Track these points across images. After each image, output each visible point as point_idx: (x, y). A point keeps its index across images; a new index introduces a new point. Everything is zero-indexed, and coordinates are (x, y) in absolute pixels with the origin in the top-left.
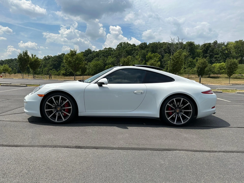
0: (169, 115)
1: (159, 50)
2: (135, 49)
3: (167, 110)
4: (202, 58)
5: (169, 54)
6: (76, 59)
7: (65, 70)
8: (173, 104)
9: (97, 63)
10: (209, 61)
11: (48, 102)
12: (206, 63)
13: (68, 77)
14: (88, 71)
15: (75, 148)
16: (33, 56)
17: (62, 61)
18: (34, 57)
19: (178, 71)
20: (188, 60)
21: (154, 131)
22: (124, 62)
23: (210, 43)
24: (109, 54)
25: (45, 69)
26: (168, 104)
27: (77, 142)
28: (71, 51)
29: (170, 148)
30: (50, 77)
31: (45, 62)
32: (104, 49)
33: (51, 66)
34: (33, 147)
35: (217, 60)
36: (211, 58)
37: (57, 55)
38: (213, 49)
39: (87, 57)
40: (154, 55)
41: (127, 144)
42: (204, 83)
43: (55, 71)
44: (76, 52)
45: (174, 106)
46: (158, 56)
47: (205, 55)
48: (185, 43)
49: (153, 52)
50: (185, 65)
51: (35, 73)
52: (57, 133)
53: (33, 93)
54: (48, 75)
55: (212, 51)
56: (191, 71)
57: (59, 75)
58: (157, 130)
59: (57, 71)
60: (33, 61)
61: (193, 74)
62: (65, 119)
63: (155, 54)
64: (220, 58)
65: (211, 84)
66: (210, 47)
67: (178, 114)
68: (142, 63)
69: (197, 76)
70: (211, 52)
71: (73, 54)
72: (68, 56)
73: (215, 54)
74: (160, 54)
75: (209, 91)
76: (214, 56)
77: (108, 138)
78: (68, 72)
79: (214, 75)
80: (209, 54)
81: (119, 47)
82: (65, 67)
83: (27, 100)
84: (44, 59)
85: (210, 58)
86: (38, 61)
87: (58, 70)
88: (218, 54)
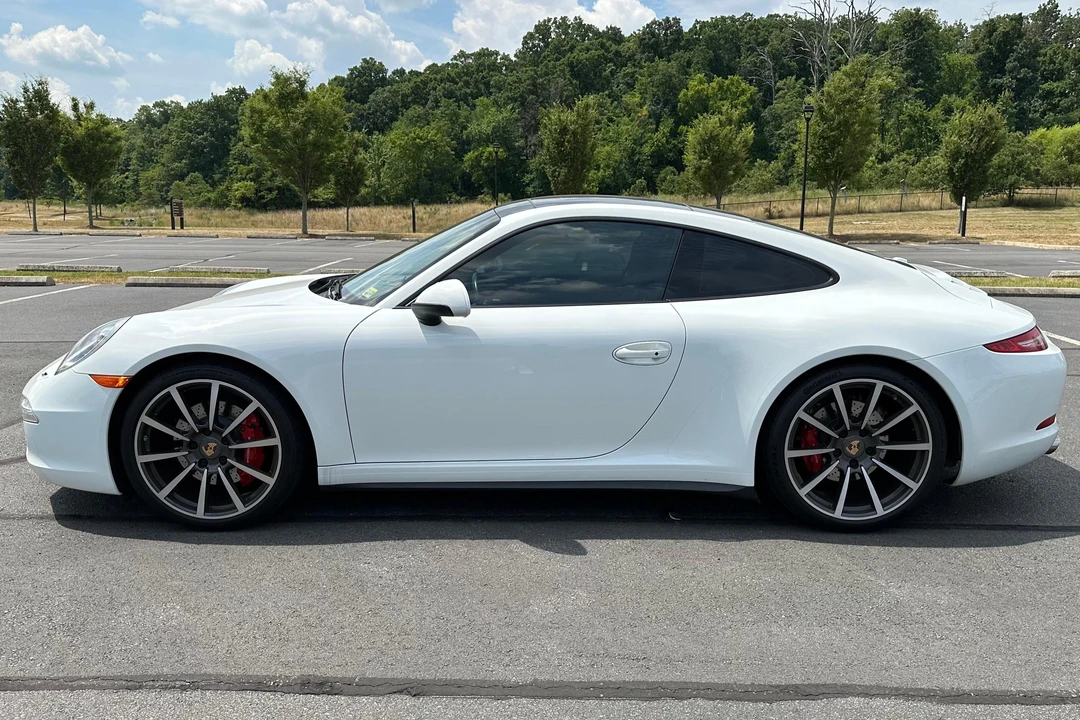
0: (806, 469)
1: (746, 61)
2: (617, 54)
3: (795, 446)
4: (977, 100)
5: (801, 81)
6: (305, 124)
7: (251, 175)
8: (830, 411)
9: (421, 139)
10: (1011, 115)
11: (150, 415)
12: (997, 129)
13: (270, 216)
14: (371, 180)
15: (297, 688)
16: (82, 109)
17: (235, 130)
18: (88, 112)
19: (847, 176)
20: (901, 112)
21: (728, 569)
22: (564, 130)
23: (1019, 18)
24: (482, 86)
25: (151, 173)
26: (801, 414)
27: (310, 654)
28: (277, 77)
29: (814, 680)
30: (177, 219)
31: (145, 140)
32: (455, 58)
33: (178, 158)
34: (73, 689)
35: (1054, 108)
36: (1024, 99)
37: (207, 98)
38: (1035, 52)
39: (367, 106)
40: (721, 88)
41: (584, 661)
42: (983, 236)
43: (202, 185)
44: (302, 84)
45: (833, 419)
46: (743, 92)
47: (992, 81)
48: (883, 18)
49: (717, 67)
50: (883, 140)
51: (98, 198)
52: (201, 594)
53: (68, 363)
54: (168, 208)
55: (1029, 59)
56: (914, 170)
57: (221, 204)
58: (741, 560)
59: (214, 185)
60: (83, 137)
61: (927, 186)
62: (245, 503)
63: (727, 82)
64: (1073, 97)
65: (1018, 244)
66: (1021, 36)
67: (854, 463)
68: (657, 130)
69: (947, 198)
70: (1022, 67)
71: (288, 93)
72: (264, 106)
73: (1043, 76)
74: (751, 82)
75: (1024, 336)
76: (1037, 89)
77: (479, 621)
78: (270, 190)
79: (1035, 191)
80: (1016, 78)
81: (534, 46)
82: (250, 162)
83: (35, 408)
84: (140, 122)
85: (1014, 99)
86: (108, 135)
87: (217, 177)
88: (1059, 75)
